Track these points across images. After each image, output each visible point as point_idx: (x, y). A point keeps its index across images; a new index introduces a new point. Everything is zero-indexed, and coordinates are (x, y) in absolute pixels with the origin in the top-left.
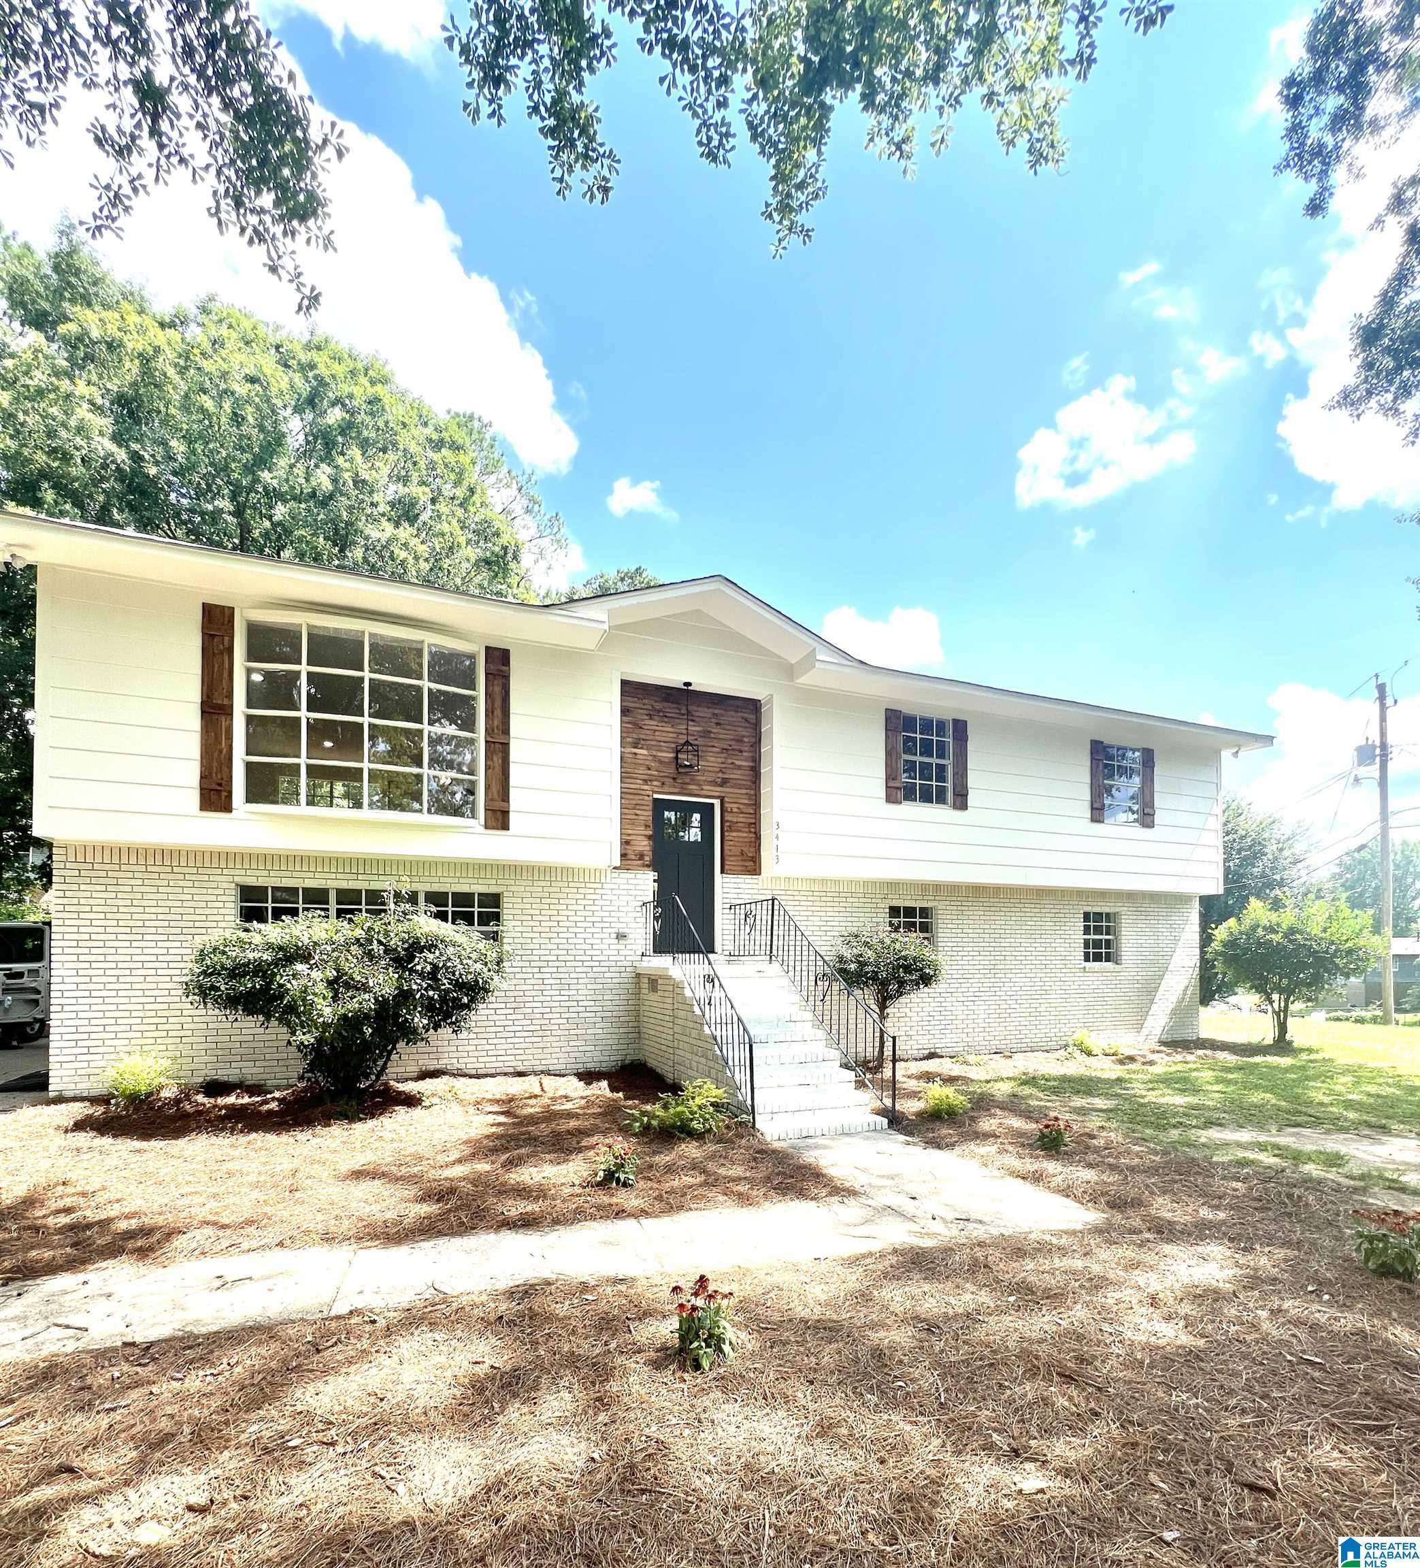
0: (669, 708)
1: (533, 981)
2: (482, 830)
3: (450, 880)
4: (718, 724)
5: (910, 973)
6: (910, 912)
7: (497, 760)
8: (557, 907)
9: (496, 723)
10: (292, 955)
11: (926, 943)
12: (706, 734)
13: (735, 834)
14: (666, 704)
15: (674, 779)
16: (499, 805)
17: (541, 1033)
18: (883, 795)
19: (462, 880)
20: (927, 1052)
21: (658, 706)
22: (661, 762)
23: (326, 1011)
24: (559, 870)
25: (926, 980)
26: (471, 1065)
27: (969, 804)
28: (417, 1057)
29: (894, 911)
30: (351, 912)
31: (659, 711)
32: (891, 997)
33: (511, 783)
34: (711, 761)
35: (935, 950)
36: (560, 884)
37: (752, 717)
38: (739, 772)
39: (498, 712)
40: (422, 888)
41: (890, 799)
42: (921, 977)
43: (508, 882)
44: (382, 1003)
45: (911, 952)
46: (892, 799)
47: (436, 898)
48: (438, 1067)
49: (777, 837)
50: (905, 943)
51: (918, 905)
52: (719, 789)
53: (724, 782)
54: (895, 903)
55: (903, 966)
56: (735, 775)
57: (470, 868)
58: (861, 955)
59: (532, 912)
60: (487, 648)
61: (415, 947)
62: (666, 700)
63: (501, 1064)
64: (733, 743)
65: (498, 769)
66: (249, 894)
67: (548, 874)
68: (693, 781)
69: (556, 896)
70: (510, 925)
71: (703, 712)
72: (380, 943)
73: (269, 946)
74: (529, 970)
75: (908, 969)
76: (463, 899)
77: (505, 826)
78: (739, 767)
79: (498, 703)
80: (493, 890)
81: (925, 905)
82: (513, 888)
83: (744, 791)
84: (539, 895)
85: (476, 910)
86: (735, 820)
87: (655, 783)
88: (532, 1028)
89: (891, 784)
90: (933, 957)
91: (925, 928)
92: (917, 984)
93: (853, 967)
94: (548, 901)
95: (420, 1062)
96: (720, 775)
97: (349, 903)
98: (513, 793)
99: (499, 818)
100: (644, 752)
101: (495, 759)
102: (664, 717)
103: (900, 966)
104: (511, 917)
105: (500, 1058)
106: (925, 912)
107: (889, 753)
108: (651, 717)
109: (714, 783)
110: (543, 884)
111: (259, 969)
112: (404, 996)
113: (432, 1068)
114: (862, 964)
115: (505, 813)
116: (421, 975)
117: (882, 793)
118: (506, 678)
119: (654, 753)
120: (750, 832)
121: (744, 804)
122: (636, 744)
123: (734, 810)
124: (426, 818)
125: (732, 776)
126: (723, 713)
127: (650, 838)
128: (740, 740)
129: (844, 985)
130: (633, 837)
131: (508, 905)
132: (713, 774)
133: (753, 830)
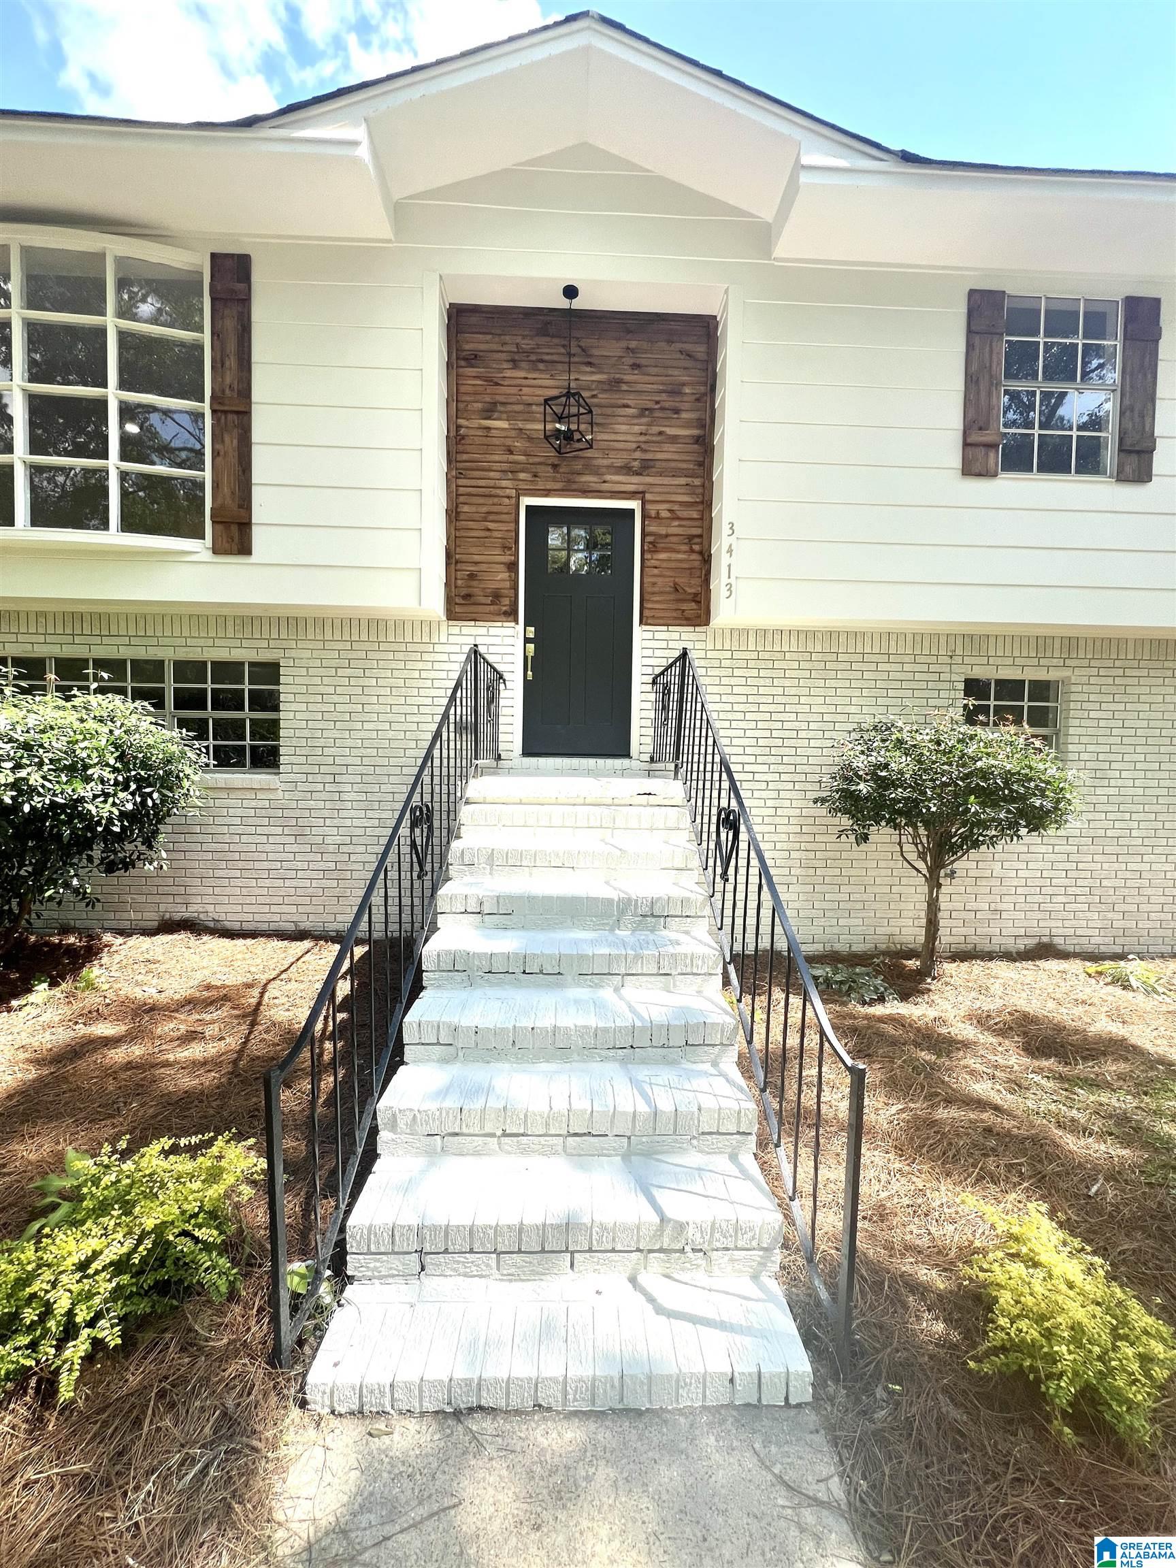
0: (551, 348)
1: (324, 796)
2: (207, 556)
3: (201, 642)
4: (635, 366)
5: (995, 805)
6: (1010, 688)
7: (231, 442)
8: (361, 682)
9: (228, 380)
11: (1038, 744)
12: (614, 385)
13: (663, 556)
14: (543, 340)
15: (555, 466)
16: (235, 513)
17: (335, 875)
18: (956, 461)
19: (218, 642)
20: (1031, 942)
21: (526, 344)
22: (530, 439)
24: (364, 624)
25: (1037, 820)
26: (231, 916)
27: (1155, 471)
28: (157, 899)
29: (973, 687)
31: (528, 353)
32: (953, 849)
33: (255, 479)
34: (623, 432)
35: (1061, 759)
36: (367, 646)
37: (700, 350)
38: (673, 448)
39: (232, 362)
40: (166, 655)
41: (972, 468)
42: (1021, 813)
43: (285, 644)
45: (1004, 762)
46: (977, 467)
48: (187, 915)
49: (730, 551)
50: (988, 744)
51: (1030, 675)
52: (635, 479)
53: (645, 467)
54: (979, 673)
55: (978, 791)
56: (665, 453)
57: (230, 623)
58: (886, 766)
59: (322, 689)
60: (214, 256)
62: (543, 331)
63: (276, 918)
64: (664, 397)
65: (233, 458)
67: (346, 629)
68: (591, 469)
69: (360, 664)
71: (609, 348)
74: (319, 778)
75: (989, 797)
76: (225, 671)
77: (245, 549)
78: (674, 439)
79: (232, 346)
80: (265, 656)
81: (1041, 675)
82: (293, 654)
83: (683, 481)
84: (334, 663)
85: (247, 687)
86: (663, 531)
87: (522, 476)
88: (322, 866)
89: (975, 438)
90: (1052, 771)
91: (1040, 718)
92: (1013, 825)
93: (863, 788)
94: (348, 672)
95: (162, 908)
96: (638, 455)
98: (258, 495)
99: (234, 537)
100: (503, 424)
101: (227, 438)
102: (537, 363)
103: (970, 791)
104: (295, 698)
105: (274, 909)
106: (1042, 689)
107: (971, 380)
108: (515, 364)
109: (627, 470)
110: (340, 646)
113: (177, 917)
114: (884, 784)
115: (245, 526)
117: (954, 458)
118: (245, 302)
119: (520, 424)
120: (692, 551)
121: (681, 503)
122: (489, 411)
123: (664, 514)
124: (114, 537)
125: (659, 456)
126: (645, 345)
127: (513, 566)
128: (675, 392)
129: (846, 821)
130: (483, 567)
131: (290, 680)
132: (625, 455)
133: (696, 548)
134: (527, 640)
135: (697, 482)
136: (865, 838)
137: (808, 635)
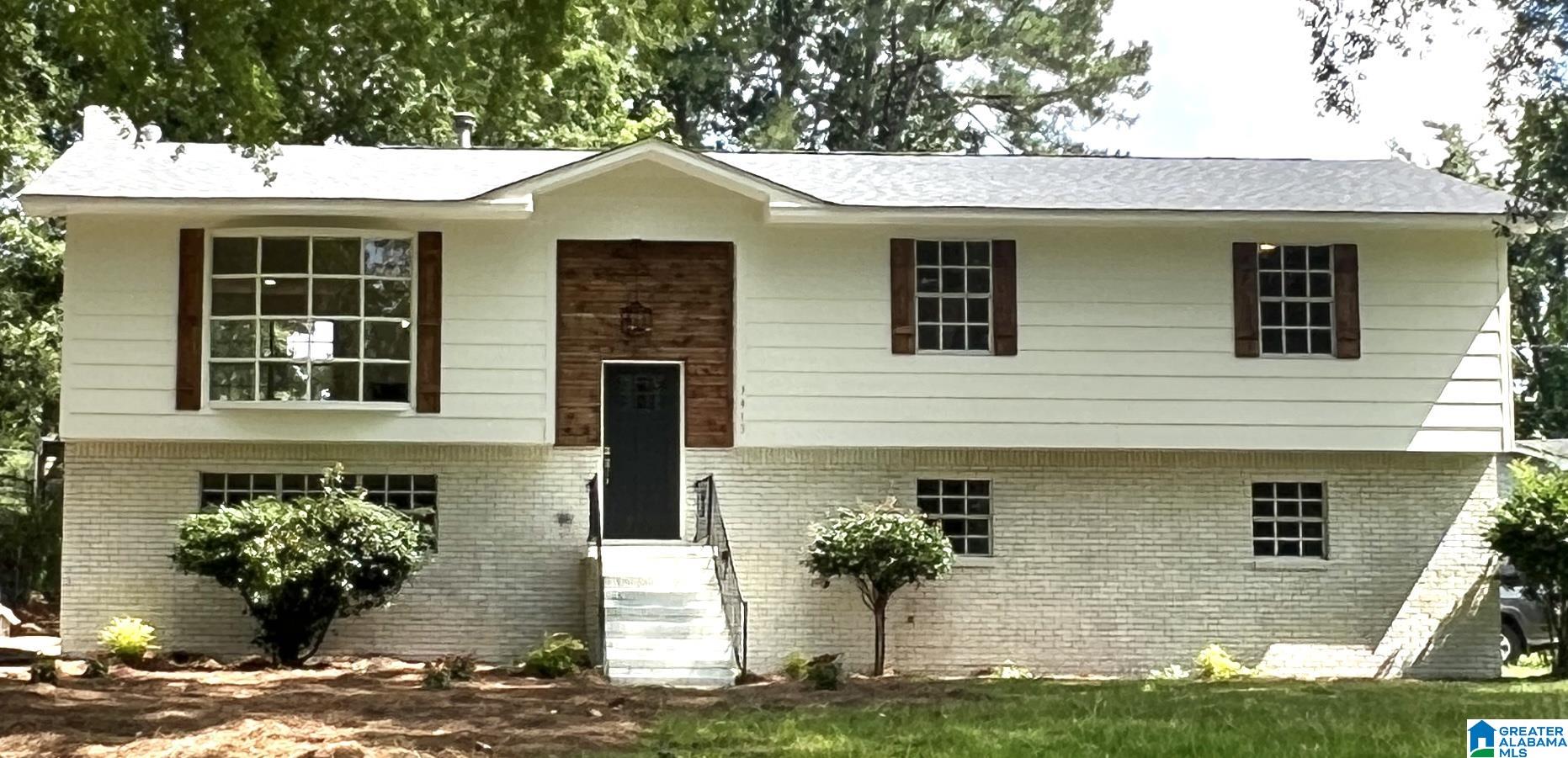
0: (619, 264)
1: (468, 567)
2: (413, 413)
3: (386, 463)
4: (679, 276)
6: (953, 486)
7: (429, 344)
8: (494, 488)
9: (428, 307)
10: (252, 531)
12: (665, 288)
13: (700, 400)
14: (615, 261)
15: (626, 343)
16: (430, 389)
18: (889, 345)
19: (397, 463)
21: (605, 263)
22: (610, 325)
23: (277, 575)
27: (1019, 348)
29: (925, 486)
30: (296, 495)
31: (607, 269)
33: (443, 365)
34: (671, 319)
36: (498, 464)
37: (722, 263)
38: (706, 328)
39: (430, 296)
40: (361, 471)
41: (898, 348)
43: (442, 464)
44: (318, 570)
46: (902, 348)
47: (373, 482)
49: (743, 403)
51: (967, 477)
52: (682, 348)
53: (687, 342)
54: (925, 476)
56: (703, 332)
57: (406, 451)
59: (467, 493)
60: (420, 233)
61: (344, 524)
62: (616, 255)
64: (698, 295)
65: (429, 353)
66: (209, 480)
67: (484, 453)
68: (648, 342)
69: (493, 476)
70: (445, 509)
71: (661, 264)
72: (317, 521)
73: (235, 525)
74: (465, 555)
76: (400, 481)
77: (436, 409)
78: (707, 322)
79: (430, 287)
80: (428, 472)
82: (447, 470)
83: (712, 350)
84: (475, 475)
85: (412, 492)
86: (699, 383)
87: (603, 349)
89: (901, 329)
91: (980, 507)
94: (485, 481)
96: (681, 333)
97: (294, 487)
98: (444, 375)
99: (430, 402)
100: (591, 315)
101: (426, 343)
102: (614, 275)
104: (445, 499)
106: (975, 486)
107: (895, 293)
108: (597, 276)
109: (675, 343)
110: (479, 464)
111: (229, 542)
112: (334, 566)
115: (436, 396)
116: (348, 547)
117: (888, 343)
118: (438, 260)
119: (602, 315)
120: (720, 397)
121: (712, 365)
122: (581, 308)
123: (700, 372)
124: (361, 405)
125: (696, 334)
126: (686, 261)
127: (597, 409)
128: (705, 291)
129: (817, 575)
130: (579, 410)
131: (444, 487)
132: (673, 333)
133: (723, 394)
134: (605, 457)
135: (723, 350)
136: (827, 584)
137: (799, 451)
